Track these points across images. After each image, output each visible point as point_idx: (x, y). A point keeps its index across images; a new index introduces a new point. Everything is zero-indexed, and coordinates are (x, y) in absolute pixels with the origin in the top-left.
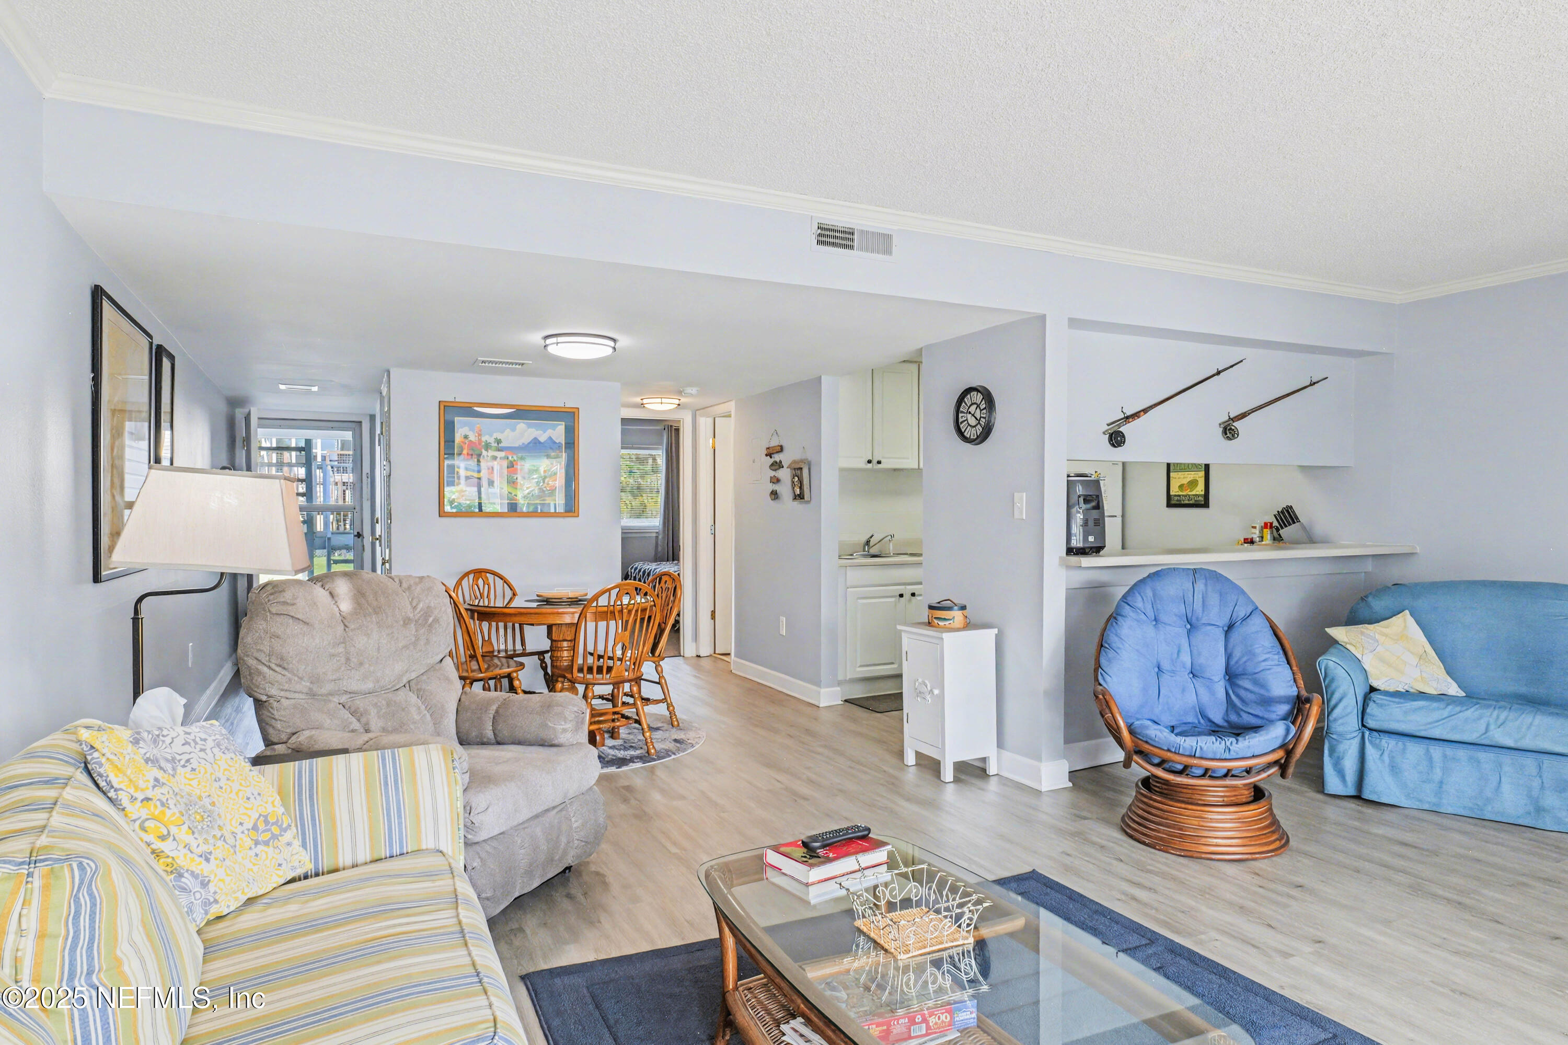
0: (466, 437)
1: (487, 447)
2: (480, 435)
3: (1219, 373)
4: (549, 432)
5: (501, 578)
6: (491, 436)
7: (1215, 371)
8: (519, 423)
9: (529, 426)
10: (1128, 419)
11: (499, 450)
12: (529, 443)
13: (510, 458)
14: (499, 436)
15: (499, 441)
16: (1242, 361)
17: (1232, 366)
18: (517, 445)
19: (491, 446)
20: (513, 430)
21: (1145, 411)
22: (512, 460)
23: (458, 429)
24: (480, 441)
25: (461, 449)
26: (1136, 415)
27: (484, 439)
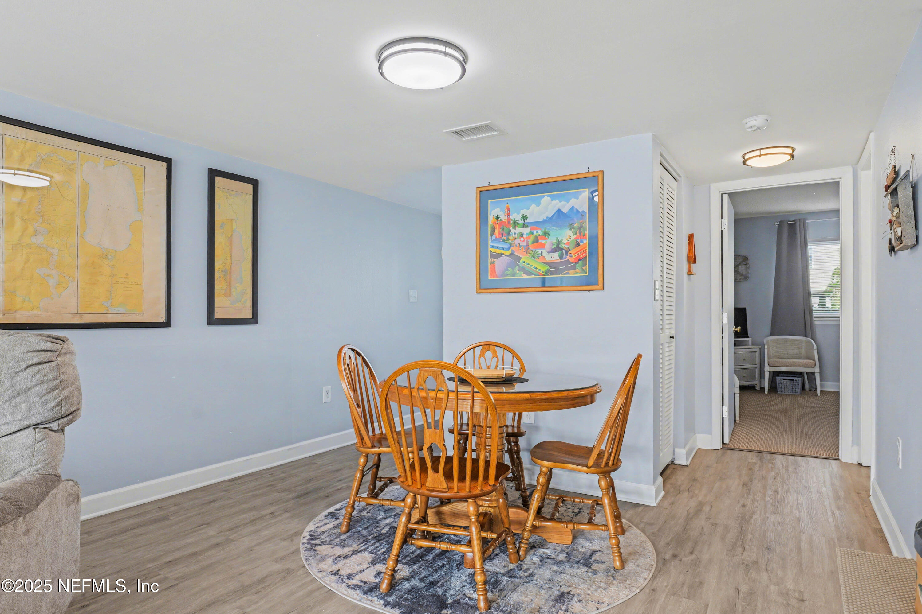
0: (497, 217)
1: (515, 224)
2: (509, 214)
4: (573, 202)
5: (511, 350)
6: (518, 213)
8: (543, 197)
9: (553, 198)
11: (525, 226)
12: (553, 216)
13: (535, 233)
14: (524, 212)
15: (524, 217)
18: (541, 219)
19: (519, 224)
20: (538, 204)
22: (537, 235)
23: (491, 212)
24: (509, 220)
25: (493, 230)
27: (512, 217)
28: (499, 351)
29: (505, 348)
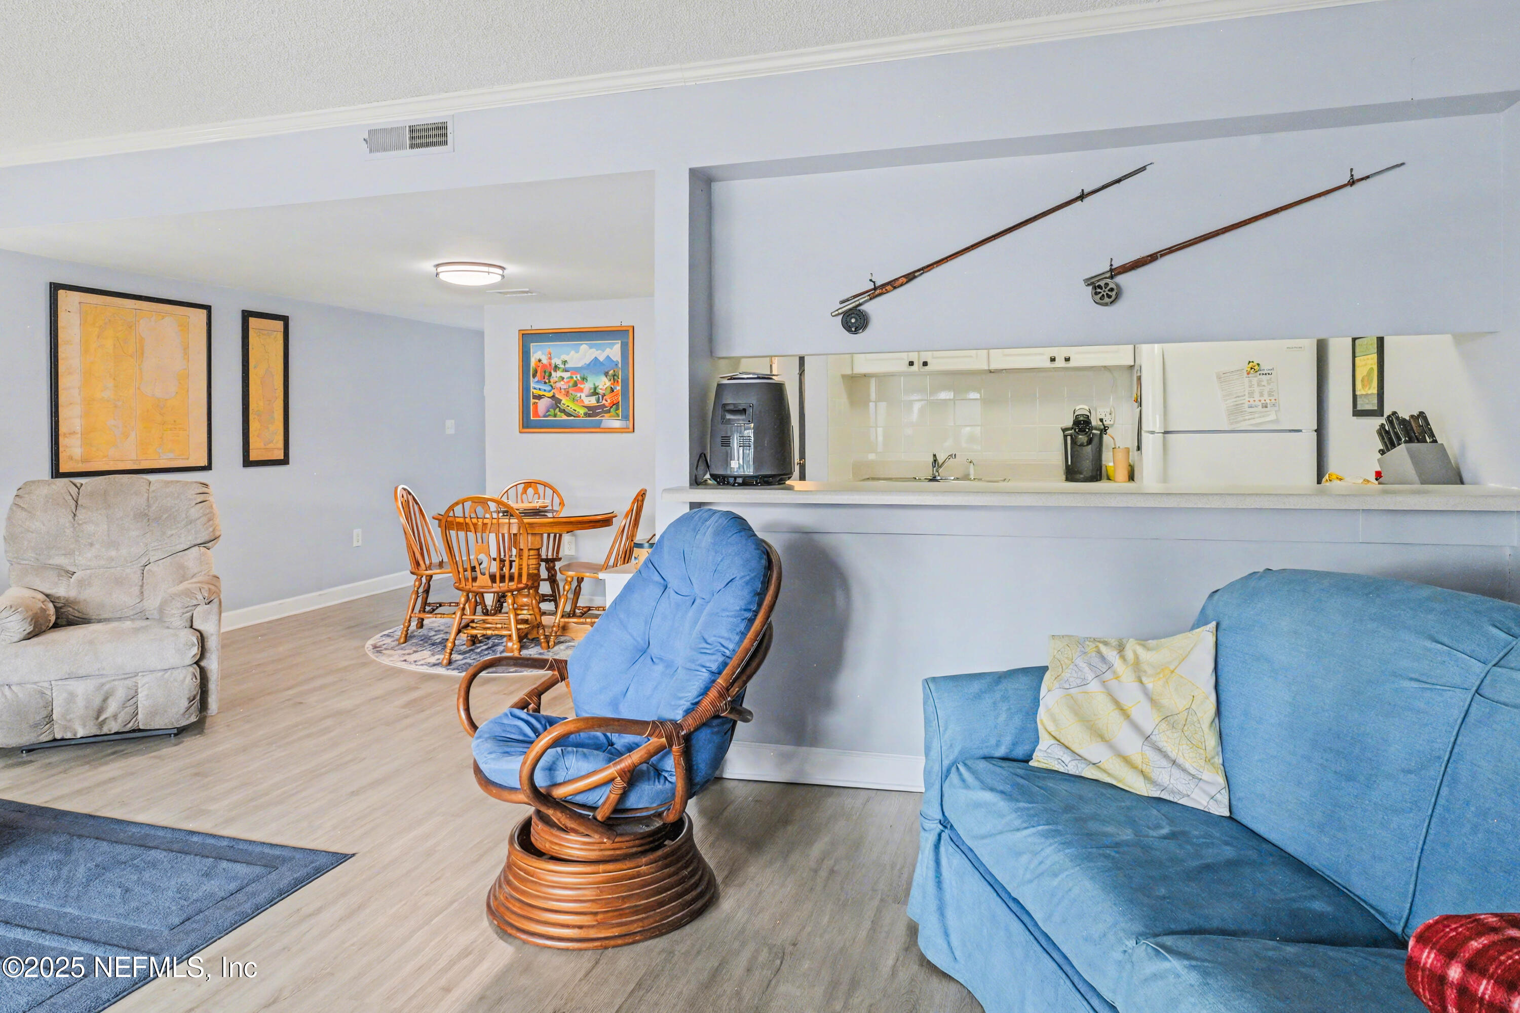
0: (540, 361)
1: (556, 368)
3: (1082, 197)
5: (551, 487)
7: (1078, 194)
8: (582, 344)
9: (591, 347)
10: (878, 291)
11: (566, 370)
12: (590, 363)
13: (574, 378)
14: (564, 357)
15: (565, 362)
16: (1143, 169)
17: (1118, 181)
21: (910, 277)
25: (536, 372)
26: (894, 285)
28: (541, 488)
29: (545, 485)
